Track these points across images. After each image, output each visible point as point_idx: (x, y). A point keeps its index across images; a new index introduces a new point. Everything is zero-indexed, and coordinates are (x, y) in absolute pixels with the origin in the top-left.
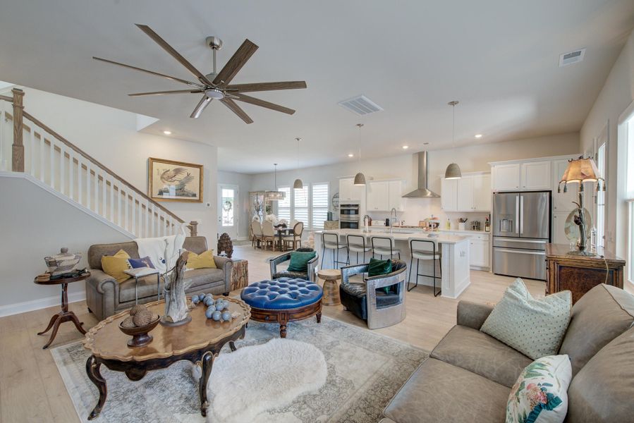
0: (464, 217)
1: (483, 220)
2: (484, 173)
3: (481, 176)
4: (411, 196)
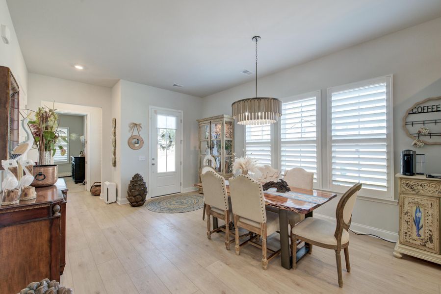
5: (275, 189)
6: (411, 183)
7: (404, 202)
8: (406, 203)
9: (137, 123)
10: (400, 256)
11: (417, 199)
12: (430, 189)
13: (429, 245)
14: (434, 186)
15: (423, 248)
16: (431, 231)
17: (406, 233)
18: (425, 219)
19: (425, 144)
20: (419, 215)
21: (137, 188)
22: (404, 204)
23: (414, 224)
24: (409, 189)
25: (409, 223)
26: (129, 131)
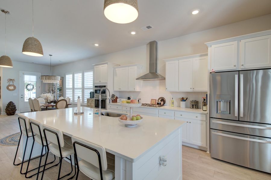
0: (185, 96)
1: (201, 100)
2: (201, 56)
3: (198, 58)
4: (144, 78)
5: (53, 103)
9: (12, 79)
21: (10, 107)
26: (8, 83)
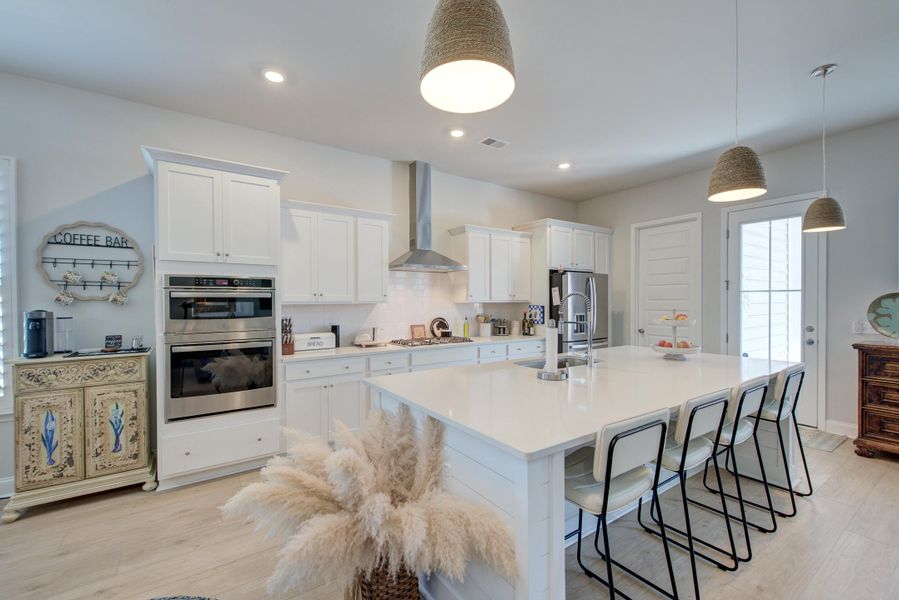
6: (37, 372)
7: (23, 410)
8: (27, 409)
10: (16, 516)
11: (48, 398)
12: (69, 376)
13: (69, 471)
14: (75, 370)
15: (59, 481)
16: (70, 447)
17: (27, 467)
18: (61, 431)
19: (75, 298)
20: (52, 424)
22: (23, 414)
23: (43, 445)
24: (32, 383)
25: (32, 447)
